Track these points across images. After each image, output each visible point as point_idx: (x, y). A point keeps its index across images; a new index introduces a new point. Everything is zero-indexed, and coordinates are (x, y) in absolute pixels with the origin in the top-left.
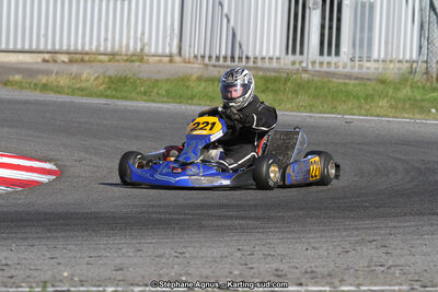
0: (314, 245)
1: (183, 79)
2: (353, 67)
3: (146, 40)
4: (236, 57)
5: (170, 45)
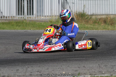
2: (38, 18)
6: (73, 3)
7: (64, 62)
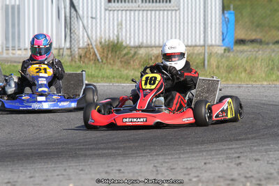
2: (8, 54)
6: (92, 18)
7: (70, 159)
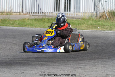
0: (63, 69)
1: (23, 20)
2: (74, 15)
3: (12, 8)
4: (39, 12)
5: (19, 9)
